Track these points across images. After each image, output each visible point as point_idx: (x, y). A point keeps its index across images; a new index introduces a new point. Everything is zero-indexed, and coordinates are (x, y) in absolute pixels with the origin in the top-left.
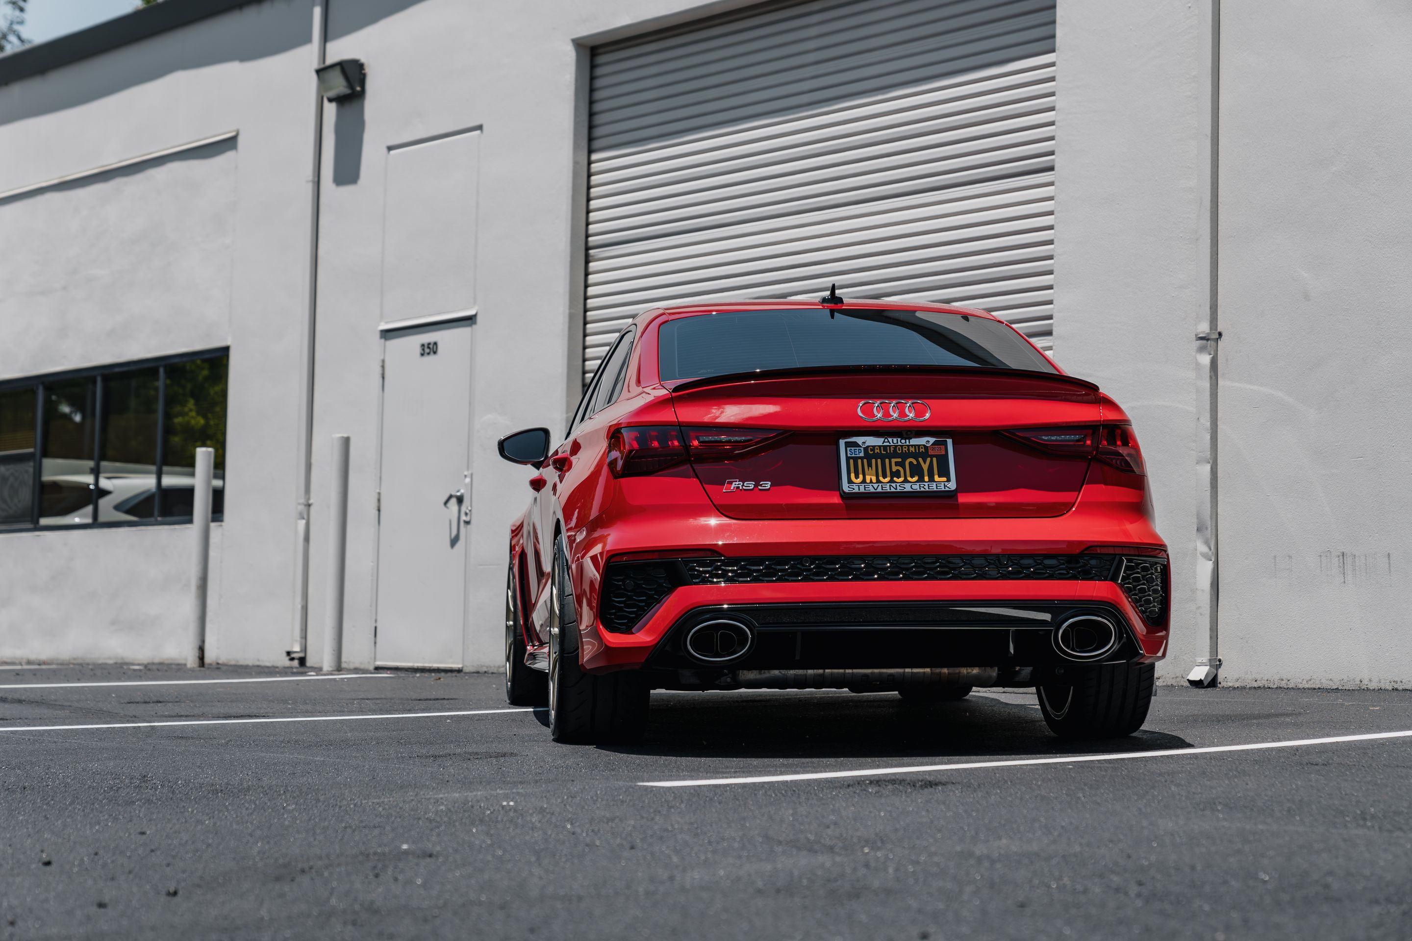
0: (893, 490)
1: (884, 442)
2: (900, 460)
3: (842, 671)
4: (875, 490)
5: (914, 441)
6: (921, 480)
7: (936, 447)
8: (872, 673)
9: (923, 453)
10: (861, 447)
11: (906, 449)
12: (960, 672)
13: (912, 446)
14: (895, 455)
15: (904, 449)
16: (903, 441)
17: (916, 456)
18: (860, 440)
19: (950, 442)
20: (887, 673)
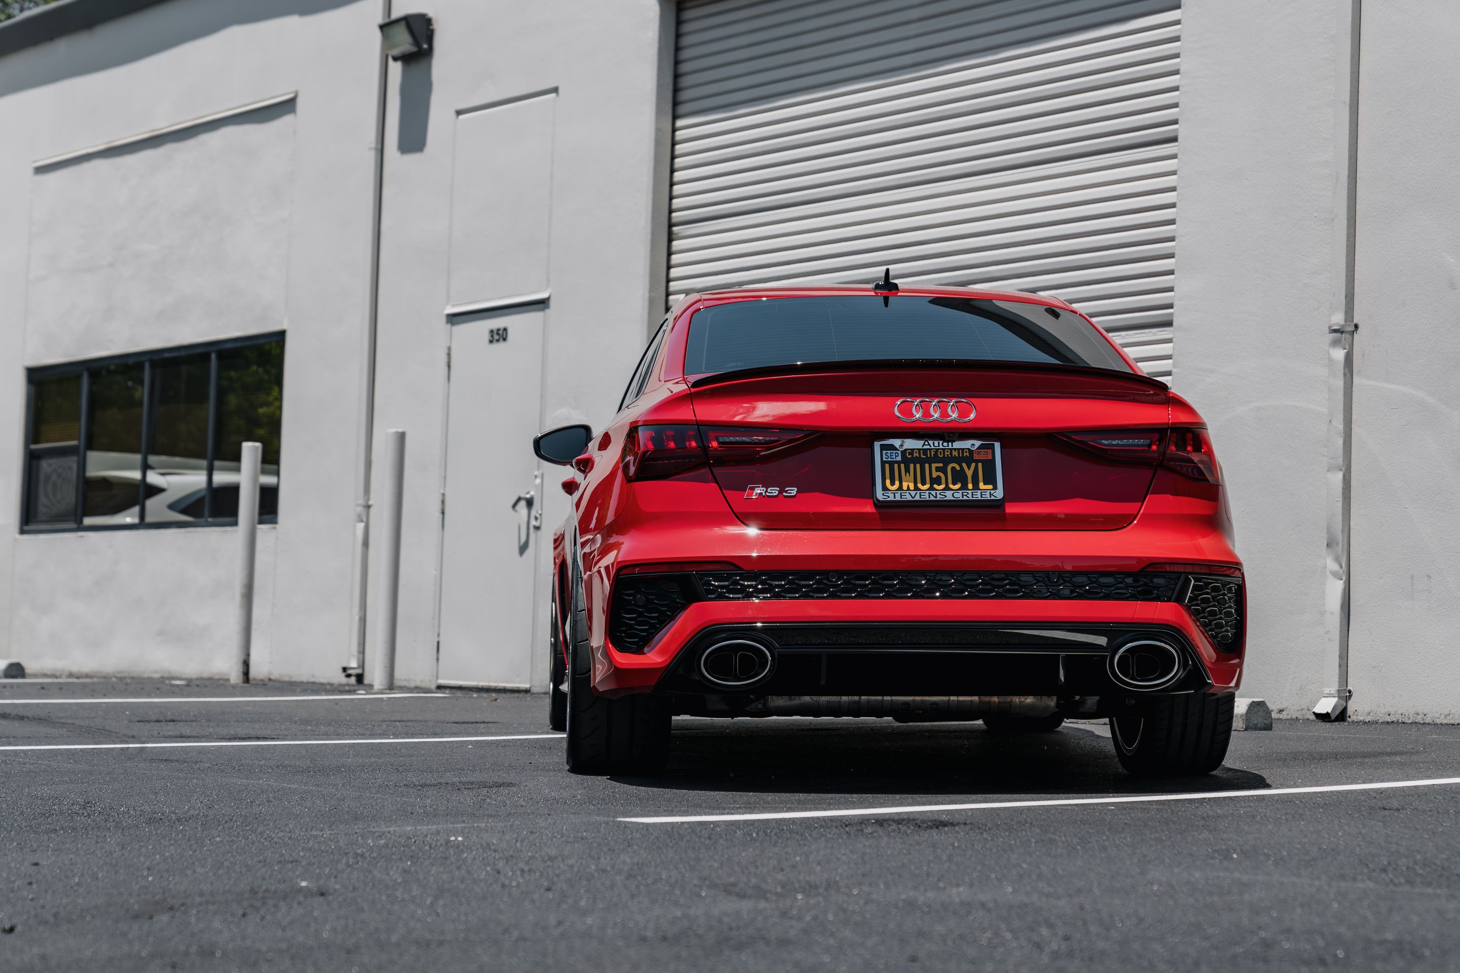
0: (933, 498)
1: (924, 445)
2: (941, 465)
3: (879, 698)
4: (913, 498)
5: (958, 445)
6: (964, 487)
7: (982, 450)
8: (913, 701)
9: (968, 458)
10: (898, 450)
11: (948, 453)
13: (955, 449)
14: (936, 459)
15: (946, 453)
16: (945, 444)
17: (959, 460)
18: (897, 442)
19: (997, 446)
20: (929, 701)
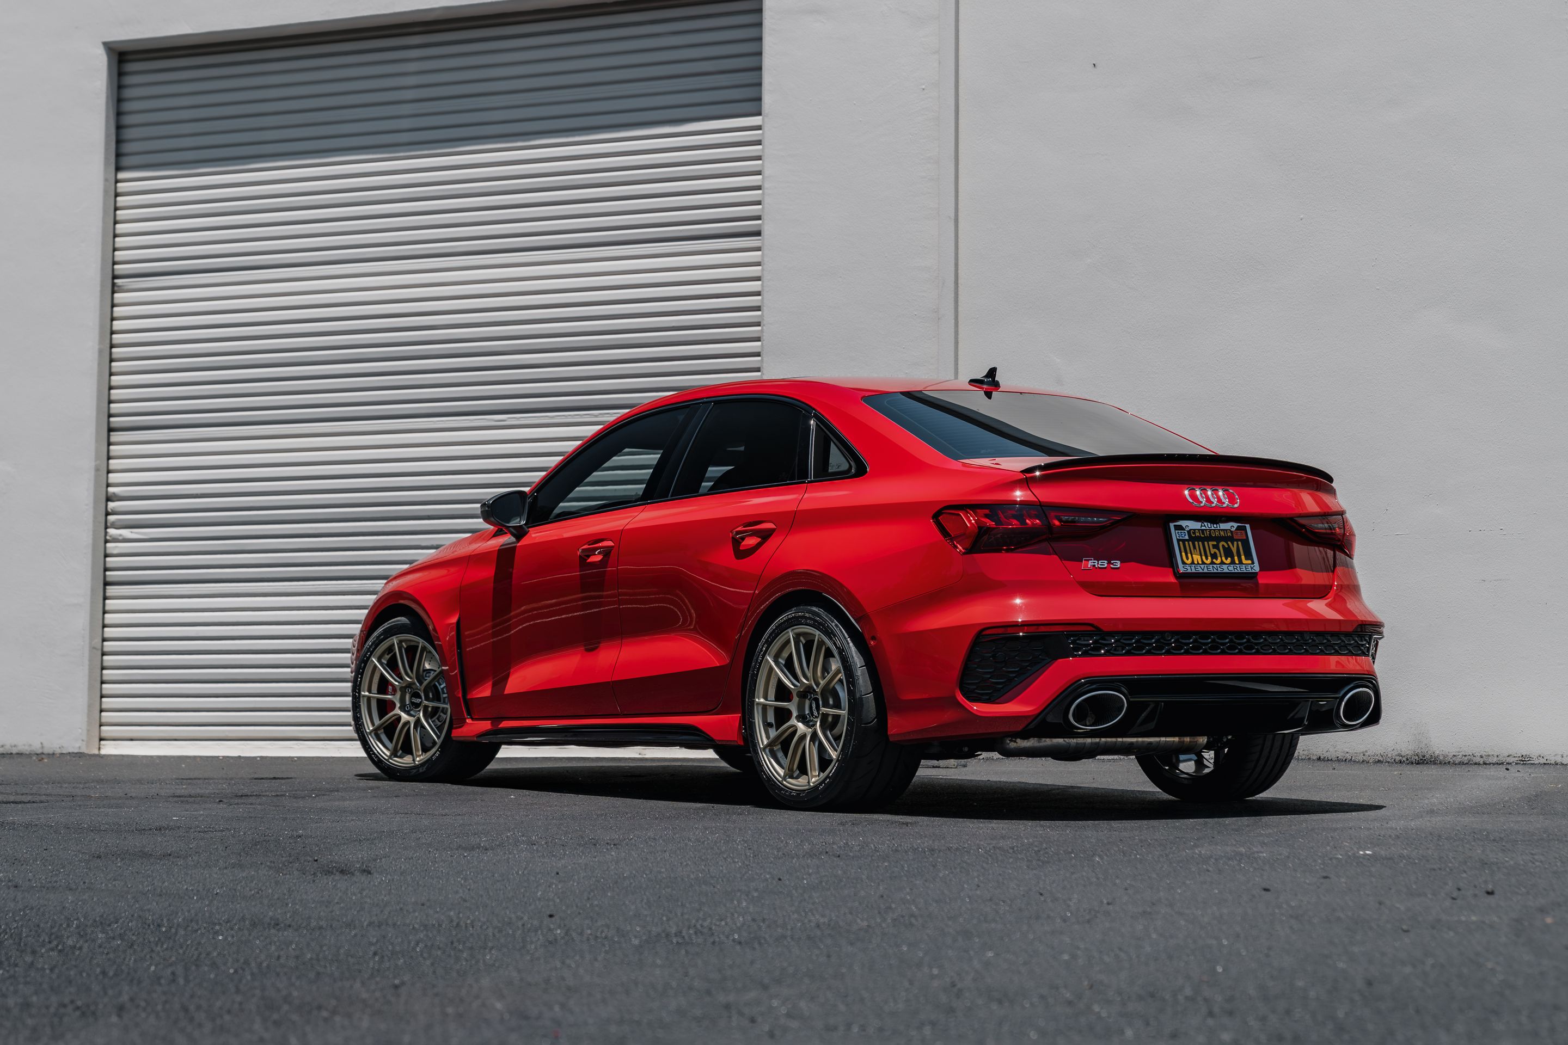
0: (1215, 571)
1: (1202, 526)
2: (1215, 543)
3: (1114, 740)
4: (1203, 570)
5: (1223, 526)
6: (1233, 562)
7: (1239, 531)
8: (1137, 742)
9: (1230, 538)
10: (1185, 530)
11: (1218, 533)
12: (1184, 741)
13: (1222, 530)
14: (1210, 538)
15: (1217, 533)
16: (1215, 526)
17: (1226, 539)
18: (1184, 523)
19: (1248, 526)
20: (1147, 741)
